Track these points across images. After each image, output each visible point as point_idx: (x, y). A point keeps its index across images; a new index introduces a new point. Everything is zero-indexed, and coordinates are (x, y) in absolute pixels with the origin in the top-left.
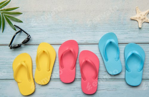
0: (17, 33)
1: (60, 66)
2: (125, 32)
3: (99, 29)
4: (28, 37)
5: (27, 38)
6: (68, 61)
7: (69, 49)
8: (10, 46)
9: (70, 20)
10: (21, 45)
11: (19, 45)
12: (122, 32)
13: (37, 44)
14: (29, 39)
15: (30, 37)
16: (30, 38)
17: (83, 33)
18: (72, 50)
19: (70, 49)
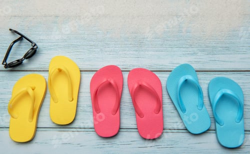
0: (15, 42)
1: (94, 110)
2: (188, 53)
3: (146, 46)
4: (34, 46)
5: (32, 49)
6: (108, 100)
7: (107, 81)
8: (5, 63)
9: (99, 31)
10: (22, 60)
11: (18, 61)
12: (184, 53)
13: (43, 69)
14: (35, 51)
15: (37, 47)
16: (37, 50)
17: (120, 52)
18: (112, 82)
19: (109, 80)
